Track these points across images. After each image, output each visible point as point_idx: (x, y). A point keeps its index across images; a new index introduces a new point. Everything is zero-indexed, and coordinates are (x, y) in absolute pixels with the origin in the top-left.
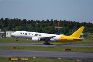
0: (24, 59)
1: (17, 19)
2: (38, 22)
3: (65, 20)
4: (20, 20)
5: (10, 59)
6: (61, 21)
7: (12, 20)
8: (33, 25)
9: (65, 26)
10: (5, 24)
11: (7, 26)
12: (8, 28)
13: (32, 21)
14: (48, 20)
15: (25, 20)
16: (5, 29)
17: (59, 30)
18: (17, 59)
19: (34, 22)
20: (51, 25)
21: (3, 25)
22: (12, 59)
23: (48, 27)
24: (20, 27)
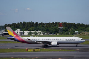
0: (37, 50)
1: (32, 22)
2: (46, 24)
3: (65, 22)
4: (33, 23)
5: (27, 50)
6: (62, 23)
7: (28, 23)
8: (43, 26)
9: (65, 26)
10: (23, 26)
11: (24, 27)
12: (25, 28)
13: (42, 23)
14: (53, 22)
15: (37, 23)
16: (23, 29)
17: (61, 29)
18: (32, 50)
19: (44, 24)
20: (55, 26)
21: (21, 27)
22: (29, 50)
23: (53, 27)
24: (33, 28)
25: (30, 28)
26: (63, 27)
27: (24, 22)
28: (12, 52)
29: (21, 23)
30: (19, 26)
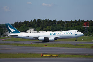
0: (54, 55)
1: (48, 19)
2: (67, 22)
3: (91, 20)
4: (51, 21)
5: (42, 55)
6: (87, 21)
7: (44, 21)
8: (63, 25)
9: (91, 25)
10: (38, 24)
11: (39, 26)
12: (40, 28)
13: (61, 21)
14: (76, 20)
15: (55, 21)
16: (37, 28)
17: (86, 29)
18: (48, 55)
19: (63, 22)
20: (79, 25)
21: (36, 26)
22: (44, 55)
23: (76, 26)
24: (50, 27)
25: (46, 27)
26: (88, 27)
27: (39, 20)
28: (23, 57)
29: (35, 20)
30: (33, 24)
